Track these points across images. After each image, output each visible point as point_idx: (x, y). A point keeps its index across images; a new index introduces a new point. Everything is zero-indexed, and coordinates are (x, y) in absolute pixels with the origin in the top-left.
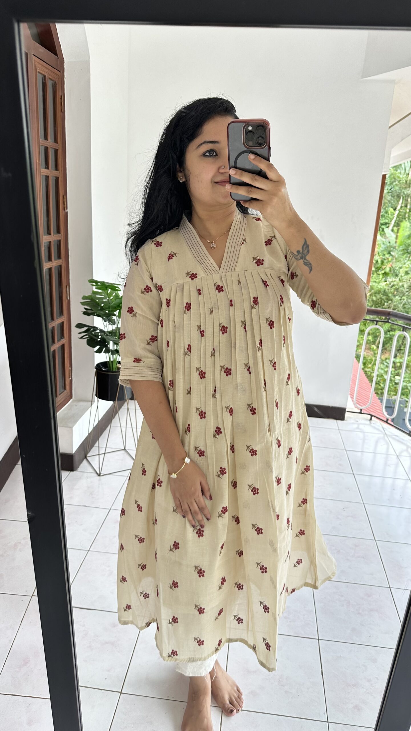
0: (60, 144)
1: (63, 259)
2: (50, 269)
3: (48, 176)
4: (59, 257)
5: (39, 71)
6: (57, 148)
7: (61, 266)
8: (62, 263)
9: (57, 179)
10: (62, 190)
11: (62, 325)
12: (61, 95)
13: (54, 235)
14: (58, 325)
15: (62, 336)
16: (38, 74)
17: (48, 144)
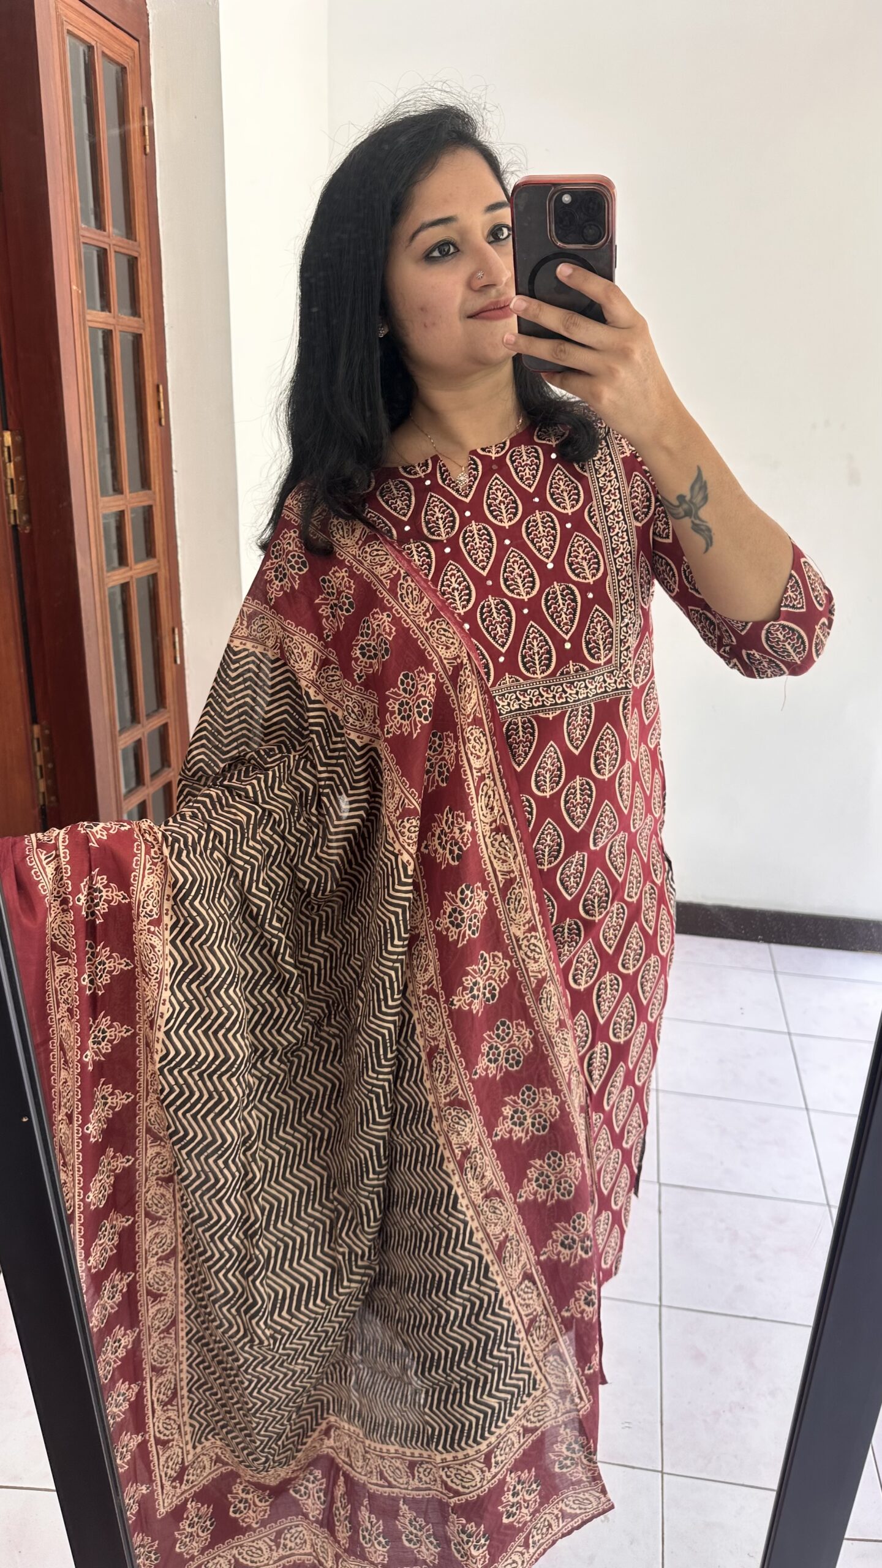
0: (143, 244)
1: (162, 560)
2: (125, 587)
3: (111, 331)
4: (150, 552)
5: (71, 28)
6: (135, 254)
7: (154, 576)
8: (159, 568)
9: (137, 339)
10: (152, 368)
11: (163, 731)
12: (140, 104)
13: (134, 495)
14: (150, 735)
15: (165, 762)
16: (68, 39)
17: (106, 240)
